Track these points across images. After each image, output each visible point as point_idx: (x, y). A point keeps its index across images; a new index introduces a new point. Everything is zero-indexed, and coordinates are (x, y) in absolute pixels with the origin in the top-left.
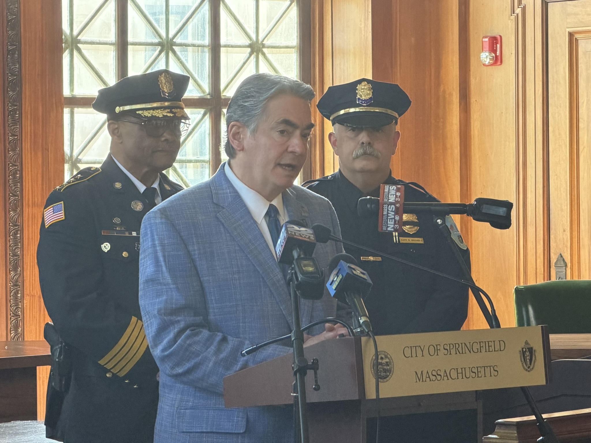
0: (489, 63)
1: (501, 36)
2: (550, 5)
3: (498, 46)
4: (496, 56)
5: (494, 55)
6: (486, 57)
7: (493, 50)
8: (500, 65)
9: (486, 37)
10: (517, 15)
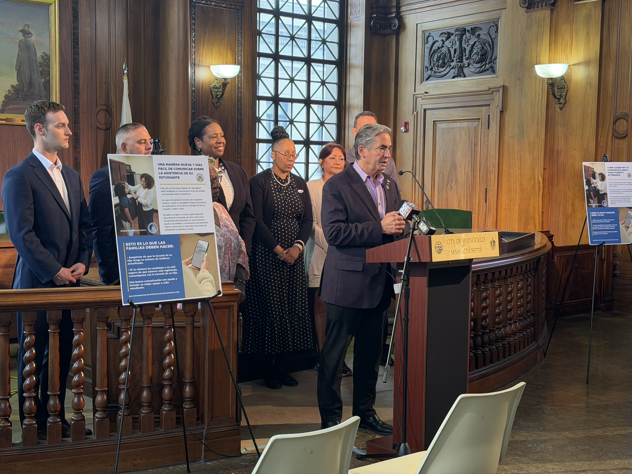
0: (404, 131)
1: (408, 122)
2: (426, 111)
4: (407, 129)
6: (403, 129)
7: (405, 127)
8: (408, 132)
9: (403, 122)
10: (415, 114)
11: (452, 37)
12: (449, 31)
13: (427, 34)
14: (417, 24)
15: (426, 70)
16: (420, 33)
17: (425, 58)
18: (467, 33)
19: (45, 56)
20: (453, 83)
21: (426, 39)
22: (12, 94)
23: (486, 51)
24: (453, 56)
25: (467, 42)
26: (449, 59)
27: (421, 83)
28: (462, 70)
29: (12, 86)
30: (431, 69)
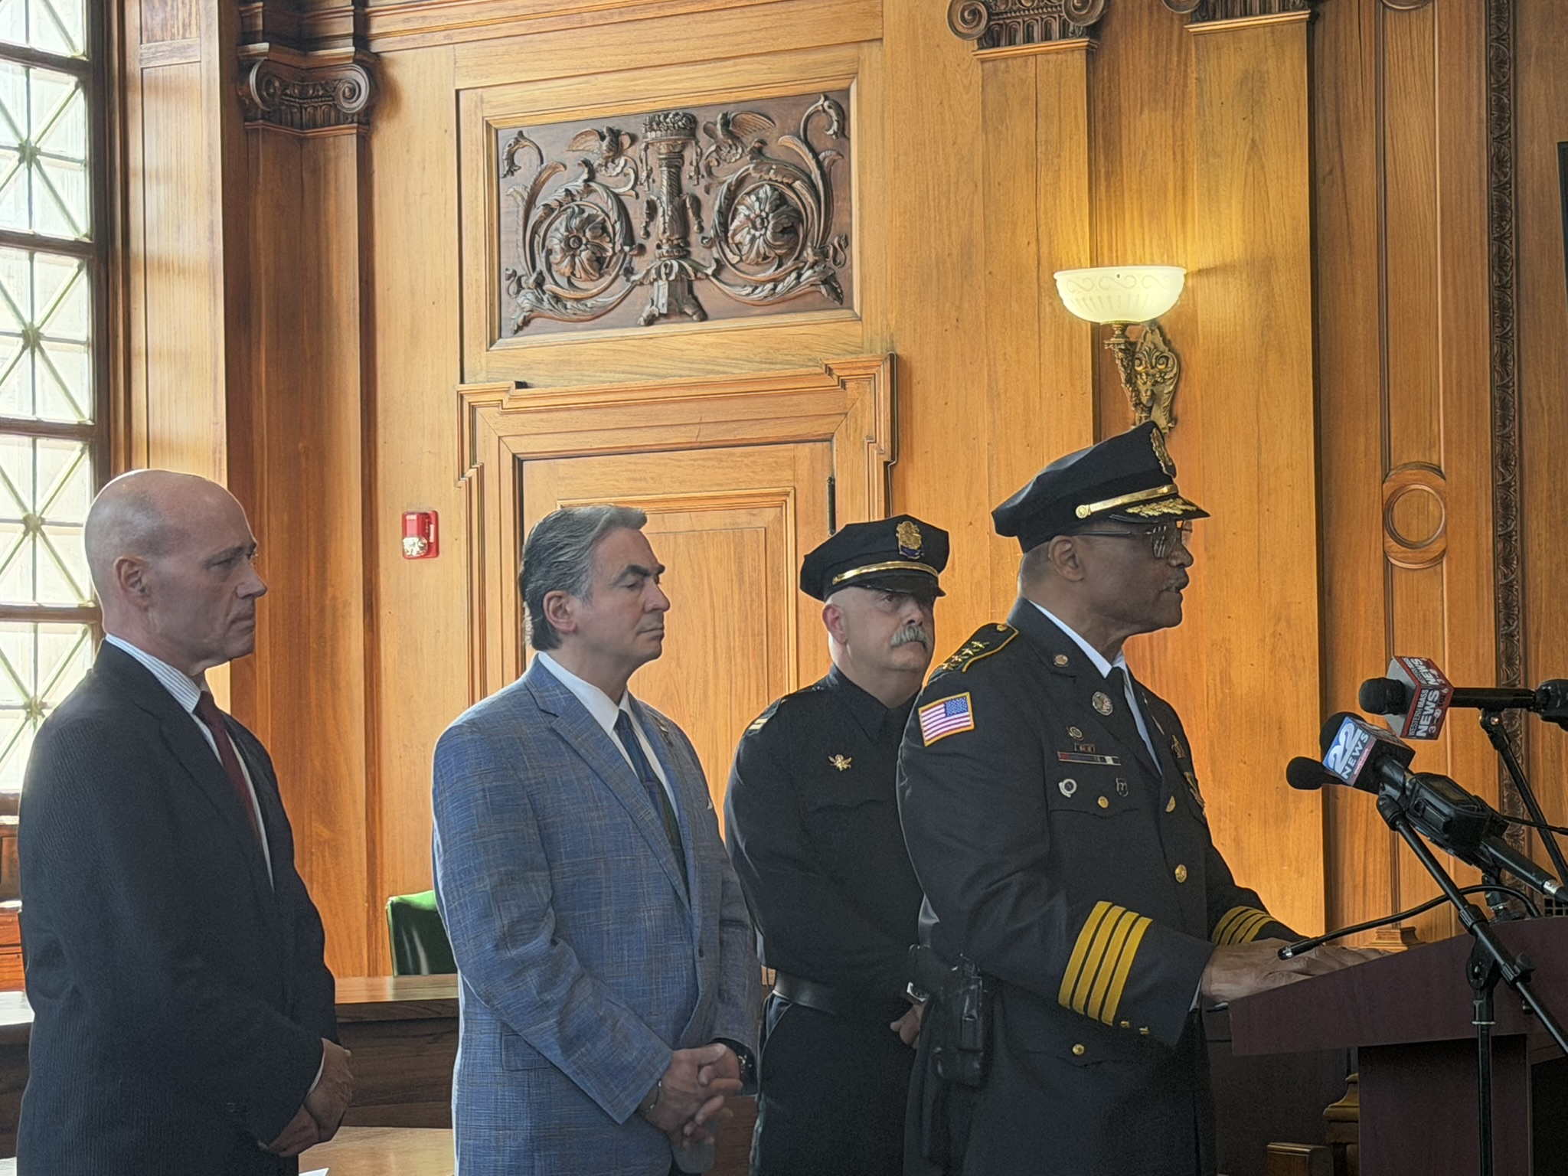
0: (418, 553)
1: (436, 514)
2: (525, 463)
3: (432, 527)
4: (429, 543)
5: (425, 541)
6: (413, 544)
7: (423, 533)
8: (433, 557)
9: (413, 513)
10: (470, 479)
11: (634, 152)
12: (615, 125)
13: (507, 138)
14: (457, 92)
15: (513, 288)
16: (474, 135)
17: (503, 238)
18: (701, 135)
20: (650, 342)
21: (503, 156)
23: (799, 213)
24: (639, 233)
25: (703, 172)
26: (624, 244)
27: (492, 343)
28: (691, 290)
30: (539, 283)
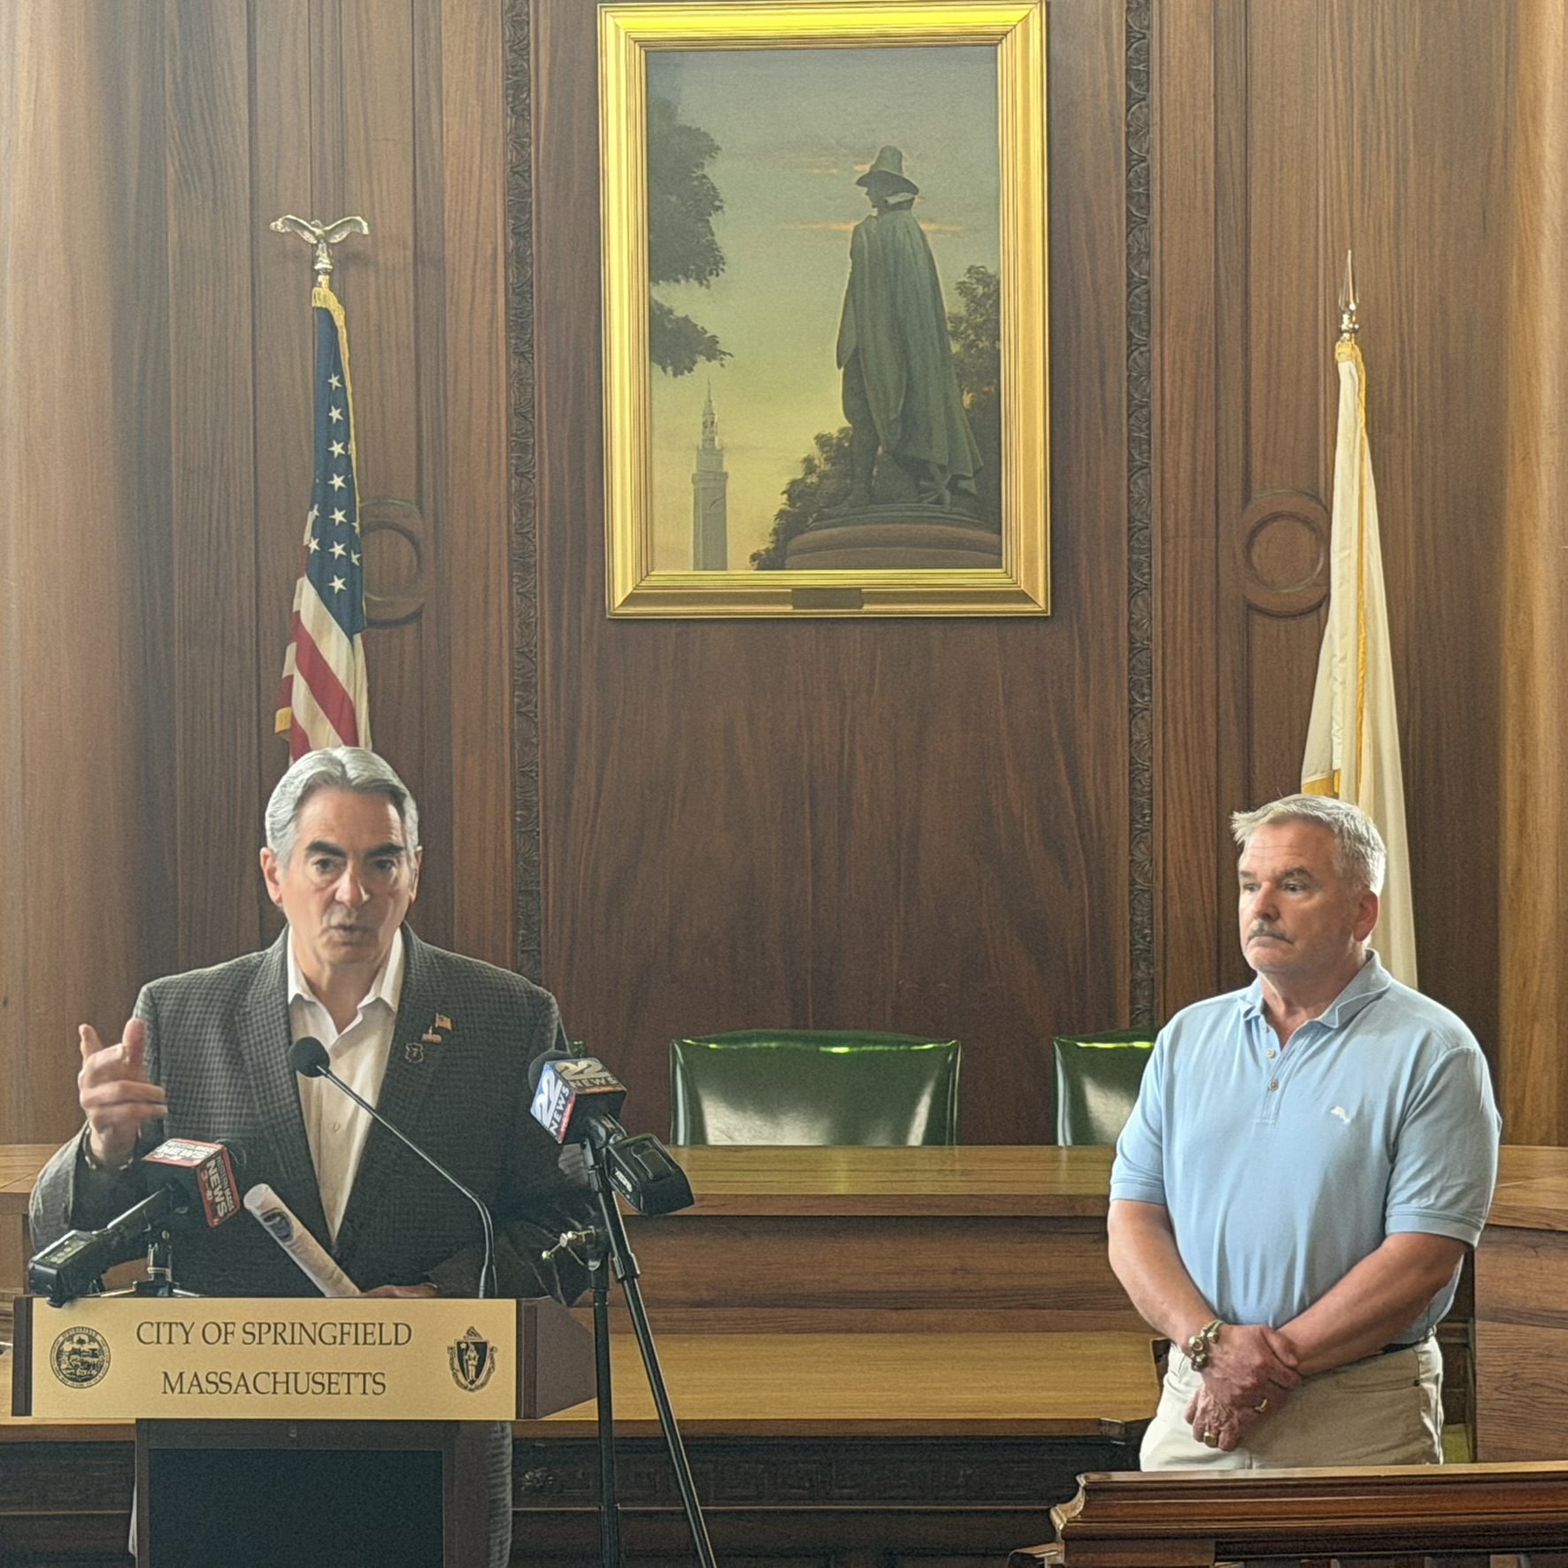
19: (978, 281)
22: (823, 476)
29: (822, 441)
